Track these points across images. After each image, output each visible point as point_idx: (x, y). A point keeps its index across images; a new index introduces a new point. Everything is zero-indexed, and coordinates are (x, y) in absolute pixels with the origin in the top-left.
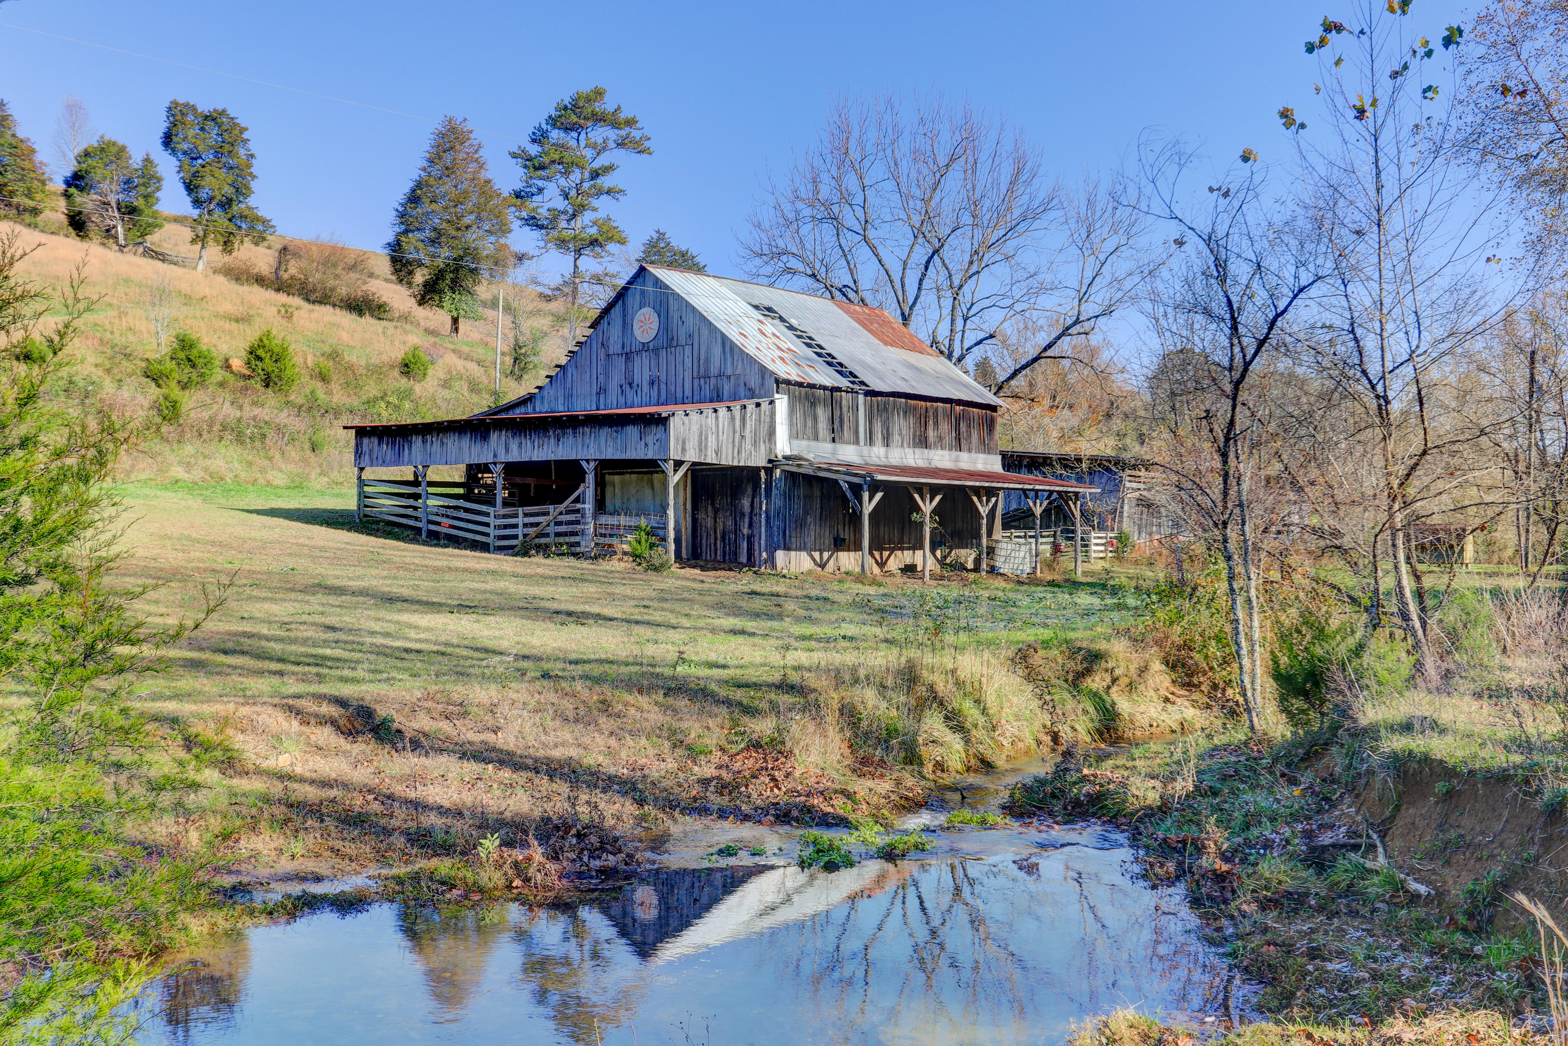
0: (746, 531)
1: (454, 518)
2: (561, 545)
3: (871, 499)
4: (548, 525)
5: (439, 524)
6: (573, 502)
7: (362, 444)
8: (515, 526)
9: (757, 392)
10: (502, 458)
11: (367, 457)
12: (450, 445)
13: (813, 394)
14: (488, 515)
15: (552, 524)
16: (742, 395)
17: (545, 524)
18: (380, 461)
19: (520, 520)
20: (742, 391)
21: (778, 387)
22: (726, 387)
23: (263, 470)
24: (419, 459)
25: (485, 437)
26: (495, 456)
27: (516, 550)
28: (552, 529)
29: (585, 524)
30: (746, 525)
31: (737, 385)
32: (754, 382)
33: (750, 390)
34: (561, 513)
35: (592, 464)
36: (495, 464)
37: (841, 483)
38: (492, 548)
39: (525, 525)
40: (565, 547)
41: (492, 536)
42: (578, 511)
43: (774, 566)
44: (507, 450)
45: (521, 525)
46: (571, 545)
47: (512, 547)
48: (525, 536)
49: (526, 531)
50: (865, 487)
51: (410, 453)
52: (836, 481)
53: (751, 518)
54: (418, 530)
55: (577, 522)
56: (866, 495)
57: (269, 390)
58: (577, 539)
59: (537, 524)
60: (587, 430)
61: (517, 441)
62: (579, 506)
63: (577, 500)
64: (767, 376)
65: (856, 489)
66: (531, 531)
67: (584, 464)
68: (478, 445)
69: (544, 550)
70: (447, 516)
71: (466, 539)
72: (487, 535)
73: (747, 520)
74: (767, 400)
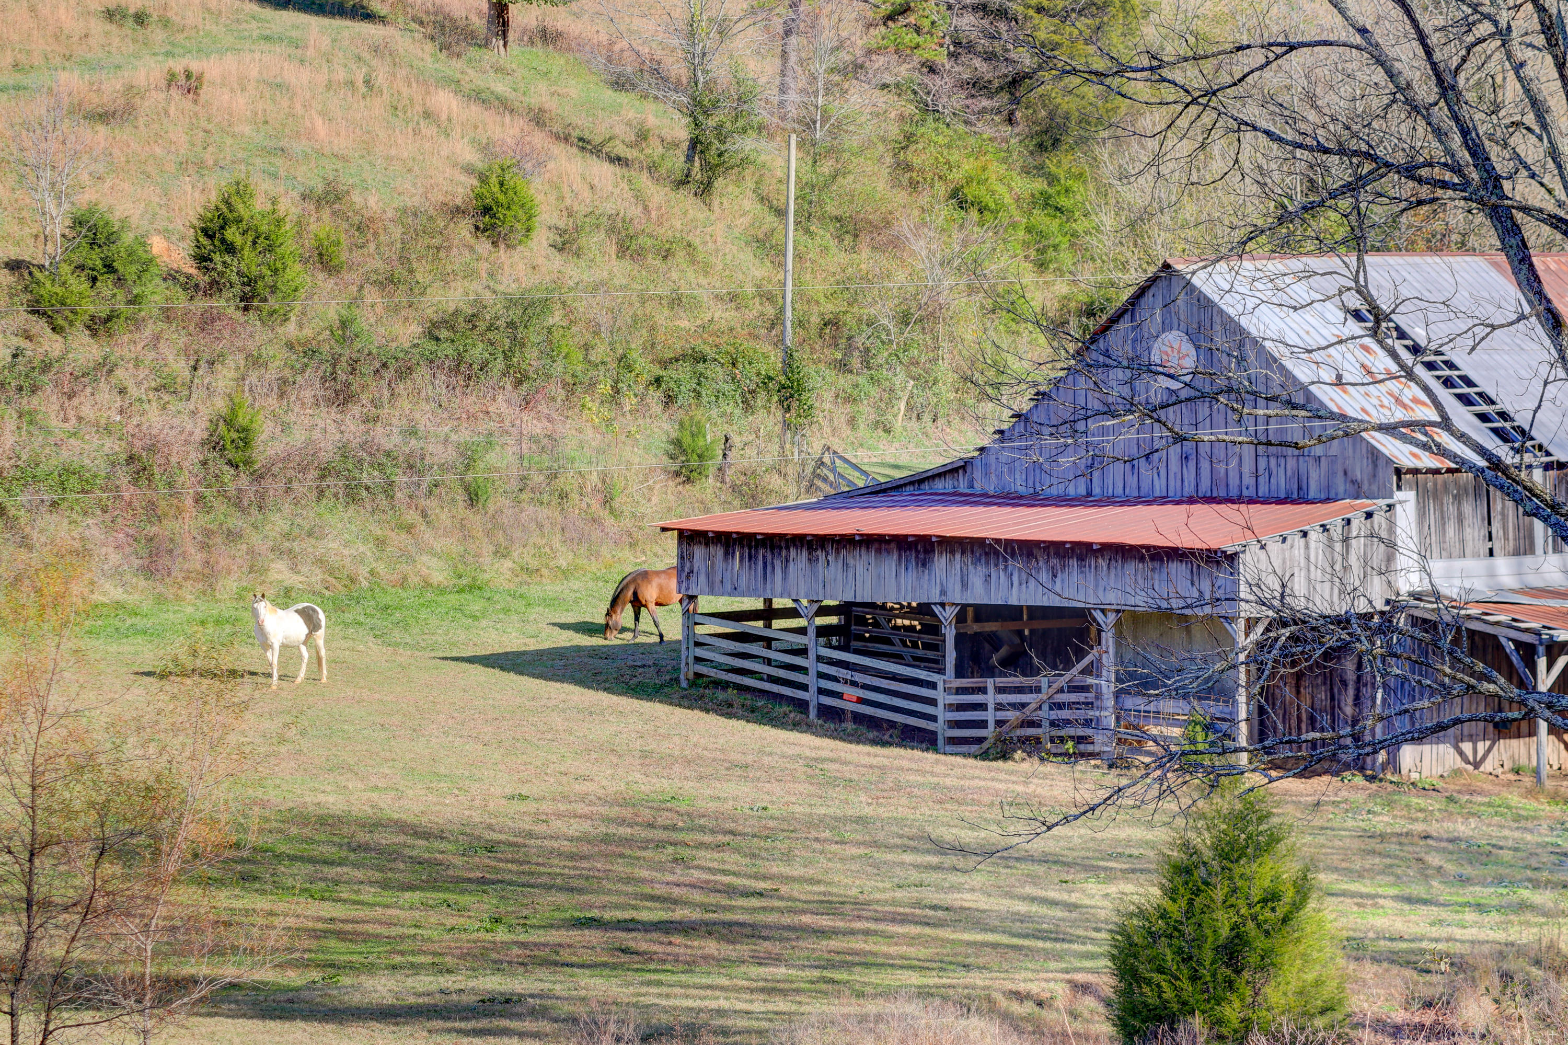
0: (1349, 710)
1: (865, 687)
2: (1062, 740)
3: (1550, 666)
4: (1040, 708)
5: (839, 695)
6: (1082, 672)
7: (692, 556)
8: (982, 707)
9: (1365, 487)
10: (957, 596)
11: (702, 579)
12: (860, 569)
13: (1456, 483)
14: (933, 686)
15: (1046, 707)
16: (1341, 489)
17: (1032, 706)
18: (728, 587)
19: (990, 698)
20: (1340, 485)
21: (1399, 479)
22: (1314, 475)
23: (407, 557)
24: (803, 590)
25: (924, 563)
26: (943, 592)
27: (985, 745)
28: (1045, 714)
29: (1101, 708)
30: (1350, 701)
31: (1331, 474)
32: (1360, 470)
33: (1353, 482)
34: (1061, 691)
35: (1112, 617)
36: (943, 605)
37: (1503, 641)
38: (940, 741)
39: (999, 707)
40: (1070, 745)
41: (941, 719)
42: (1085, 689)
43: (1397, 770)
44: (964, 585)
45: (991, 706)
46: (1080, 740)
47: (980, 740)
48: (1000, 723)
49: (1001, 715)
50: (1541, 649)
51: (785, 578)
52: (1495, 637)
53: (1358, 690)
54: (802, 706)
55: (1089, 705)
56: (1542, 663)
57: (252, 316)
58: (1088, 732)
59: (1023, 705)
60: (1103, 563)
61: (981, 570)
62: (1090, 680)
63: (1087, 671)
64: (1381, 463)
65: (1528, 652)
66: (1012, 715)
67: (1098, 615)
68: (913, 573)
69: (1032, 746)
70: (854, 684)
71: (892, 724)
72: (933, 718)
73: (1351, 692)
74: (1383, 502)
